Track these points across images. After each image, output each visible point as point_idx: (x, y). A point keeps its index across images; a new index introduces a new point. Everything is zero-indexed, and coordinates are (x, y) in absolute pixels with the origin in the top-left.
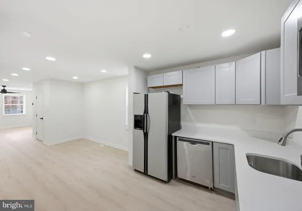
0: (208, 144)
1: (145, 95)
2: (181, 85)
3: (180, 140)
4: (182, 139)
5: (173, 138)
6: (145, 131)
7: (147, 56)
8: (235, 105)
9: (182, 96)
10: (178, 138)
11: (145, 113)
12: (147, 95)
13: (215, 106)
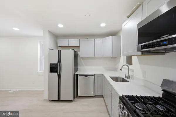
0: (93, 75)
1: (59, 51)
2: (79, 47)
3: (80, 76)
4: (81, 75)
5: (76, 75)
6: (59, 74)
7: (61, 26)
8: (102, 57)
9: (78, 53)
10: (78, 75)
11: (58, 62)
12: (60, 51)
13: (95, 58)
